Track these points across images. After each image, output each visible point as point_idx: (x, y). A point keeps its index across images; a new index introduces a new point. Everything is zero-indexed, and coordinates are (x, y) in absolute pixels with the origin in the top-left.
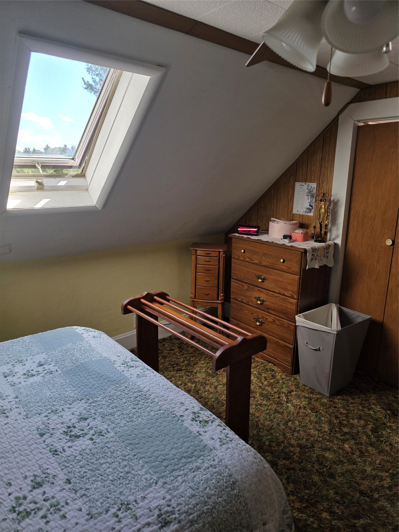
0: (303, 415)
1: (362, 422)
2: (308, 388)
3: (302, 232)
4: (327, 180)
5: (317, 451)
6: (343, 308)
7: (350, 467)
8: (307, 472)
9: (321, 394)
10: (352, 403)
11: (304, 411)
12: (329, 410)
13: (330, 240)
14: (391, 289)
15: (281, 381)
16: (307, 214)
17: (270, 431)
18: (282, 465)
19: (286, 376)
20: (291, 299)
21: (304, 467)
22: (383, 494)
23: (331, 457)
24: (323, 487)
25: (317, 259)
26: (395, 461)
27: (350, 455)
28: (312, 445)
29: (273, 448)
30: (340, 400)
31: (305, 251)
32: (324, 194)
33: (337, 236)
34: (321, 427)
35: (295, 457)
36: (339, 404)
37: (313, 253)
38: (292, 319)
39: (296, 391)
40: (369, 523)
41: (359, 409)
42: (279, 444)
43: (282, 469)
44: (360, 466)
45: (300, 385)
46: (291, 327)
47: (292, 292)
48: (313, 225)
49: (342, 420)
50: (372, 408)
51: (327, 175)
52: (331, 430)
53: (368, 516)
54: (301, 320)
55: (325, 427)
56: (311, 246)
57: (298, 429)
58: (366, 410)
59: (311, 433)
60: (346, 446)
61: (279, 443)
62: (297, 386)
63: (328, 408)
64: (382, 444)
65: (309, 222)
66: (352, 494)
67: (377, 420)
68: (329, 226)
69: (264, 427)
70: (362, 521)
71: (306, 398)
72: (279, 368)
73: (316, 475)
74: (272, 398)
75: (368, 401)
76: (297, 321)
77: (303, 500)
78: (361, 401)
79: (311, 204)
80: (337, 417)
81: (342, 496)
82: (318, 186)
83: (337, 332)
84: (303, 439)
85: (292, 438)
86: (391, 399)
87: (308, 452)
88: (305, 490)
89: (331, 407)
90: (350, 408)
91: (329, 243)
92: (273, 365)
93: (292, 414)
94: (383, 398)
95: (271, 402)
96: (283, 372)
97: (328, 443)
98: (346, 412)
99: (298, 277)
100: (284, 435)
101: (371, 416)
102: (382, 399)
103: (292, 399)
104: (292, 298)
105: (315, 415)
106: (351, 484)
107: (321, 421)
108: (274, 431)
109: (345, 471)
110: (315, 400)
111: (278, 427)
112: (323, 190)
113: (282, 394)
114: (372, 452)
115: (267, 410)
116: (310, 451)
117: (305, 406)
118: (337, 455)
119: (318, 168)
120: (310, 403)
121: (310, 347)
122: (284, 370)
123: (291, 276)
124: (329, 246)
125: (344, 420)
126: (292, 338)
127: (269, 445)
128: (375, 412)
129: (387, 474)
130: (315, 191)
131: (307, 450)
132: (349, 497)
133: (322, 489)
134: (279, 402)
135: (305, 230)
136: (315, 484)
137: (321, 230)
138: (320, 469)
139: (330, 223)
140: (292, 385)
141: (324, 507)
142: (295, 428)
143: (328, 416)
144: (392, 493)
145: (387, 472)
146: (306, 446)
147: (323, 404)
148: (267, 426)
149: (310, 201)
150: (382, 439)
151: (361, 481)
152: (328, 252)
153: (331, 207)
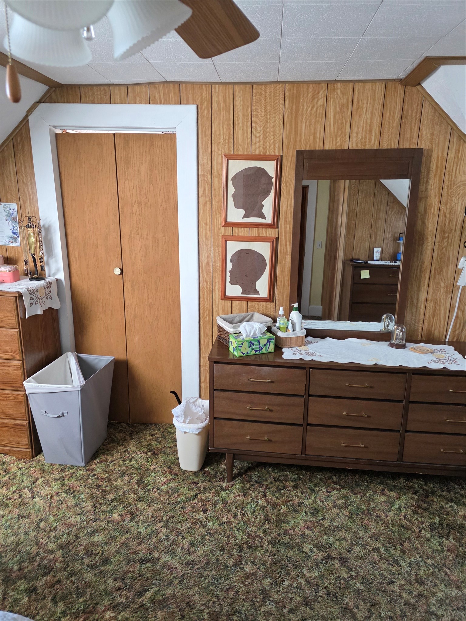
0: (58, 504)
1: (127, 478)
2: (57, 466)
3: (10, 269)
4: (30, 199)
5: (84, 541)
6: (81, 355)
7: (124, 538)
8: (76, 575)
9: (74, 467)
10: (111, 462)
11: (58, 498)
12: (87, 483)
13: (49, 276)
14: (129, 322)
15: (19, 474)
16: (11, 245)
17: (16, 549)
18: (43, 585)
19: (25, 462)
20: (12, 361)
21: (72, 570)
22: (162, 550)
23: (101, 539)
24: (99, 582)
25: (38, 303)
26: (166, 504)
27: (121, 523)
28: (76, 536)
29: (25, 571)
30: (98, 464)
31: (20, 295)
32: (30, 218)
33: (58, 270)
34: (83, 508)
35: (57, 564)
36: (98, 470)
37: (32, 296)
38: (19, 387)
39: (42, 477)
40: (155, 592)
41: (120, 465)
42: (32, 560)
43: (43, 592)
44: (133, 531)
45: (46, 467)
46: (20, 397)
47: (12, 352)
48: (24, 258)
49: (105, 487)
50: (133, 457)
51: (29, 193)
52: (95, 507)
53: (153, 584)
54: (32, 386)
55: (87, 506)
56: (27, 287)
57: (54, 525)
58: (127, 462)
59: (72, 522)
60: (115, 515)
61: (33, 558)
62: (43, 470)
63: (86, 480)
64: (150, 493)
65: (17, 255)
66: (131, 569)
67: (140, 469)
68: (45, 258)
69: (7, 548)
70: (149, 594)
71: (57, 480)
72: (12, 456)
73: (89, 572)
74: (11, 501)
75: (127, 450)
76: (27, 388)
77: (79, 614)
78: (121, 454)
79: (15, 231)
80: (98, 487)
81: (122, 579)
82: (19, 206)
83: (81, 387)
84: (63, 536)
85: (49, 543)
86: (149, 438)
87: (72, 548)
88: (78, 600)
89: (89, 478)
90: (111, 468)
91: (49, 280)
92: (3, 455)
93: (43, 510)
94: (142, 441)
95: (10, 509)
96: (20, 460)
97: (94, 524)
98: (107, 475)
99: (17, 330)
100: (37, 543)
101: (134, 467)
102: (140, 442)
103: (39, 490)
104: (14, 359)
105: (73, 496)
106: (129, 557)
107: (81, 500)
108: (22, 545)
109: (120, 547)
110: (69, 478)
111: (27, 537)
112: (27, 212)
113: (24, 490)
114: (142, 508)
115: (6, 522)
116: (75, 545)
117: (57, 491)
118: (107, 532)
119: (13, 184)
120: (63, 485)
121: (51, 415)
122: (20, 456)
123: (6, 331)
124: (51, 283)
125: (107, 486)
126: (24, 412)
127: (20, 569)
128: (137, 460)
129: (162, 524)
130: (16, 214)
131: (71, 547)
132: (130, 575)
133: (98, 585)
134: (22, 503)
135: (14, 267)
136: (88, 585)
137: (35, 265)
138: (92, 561)
139: (45, 254)
140: (35, 471)
141: (105, 606)
142: (51, 527)
143: (87, 490)
144: (170, 542)
145: (161, 522)
146: (69, 542)
147: (79, 479)
148: (11, 543)
149: (12, 227)
150: (149, 488)
151: (138, 548)
152: (51, 291)
153: (43, 234)
